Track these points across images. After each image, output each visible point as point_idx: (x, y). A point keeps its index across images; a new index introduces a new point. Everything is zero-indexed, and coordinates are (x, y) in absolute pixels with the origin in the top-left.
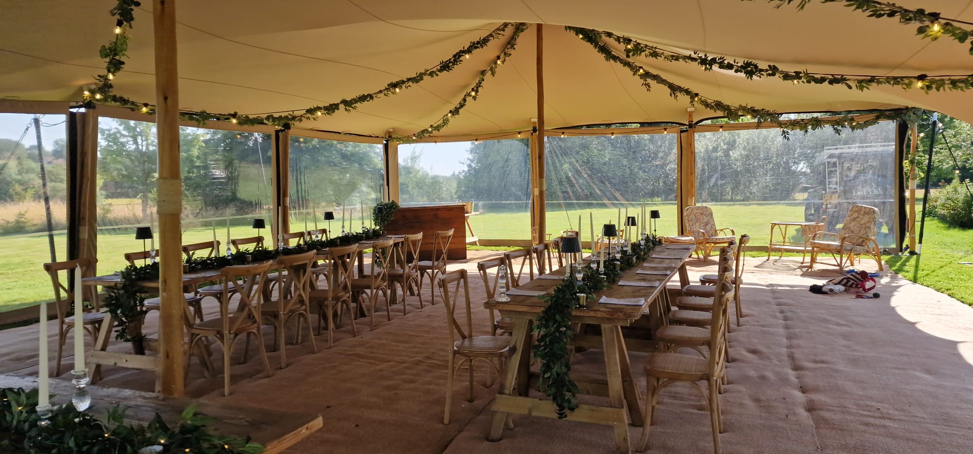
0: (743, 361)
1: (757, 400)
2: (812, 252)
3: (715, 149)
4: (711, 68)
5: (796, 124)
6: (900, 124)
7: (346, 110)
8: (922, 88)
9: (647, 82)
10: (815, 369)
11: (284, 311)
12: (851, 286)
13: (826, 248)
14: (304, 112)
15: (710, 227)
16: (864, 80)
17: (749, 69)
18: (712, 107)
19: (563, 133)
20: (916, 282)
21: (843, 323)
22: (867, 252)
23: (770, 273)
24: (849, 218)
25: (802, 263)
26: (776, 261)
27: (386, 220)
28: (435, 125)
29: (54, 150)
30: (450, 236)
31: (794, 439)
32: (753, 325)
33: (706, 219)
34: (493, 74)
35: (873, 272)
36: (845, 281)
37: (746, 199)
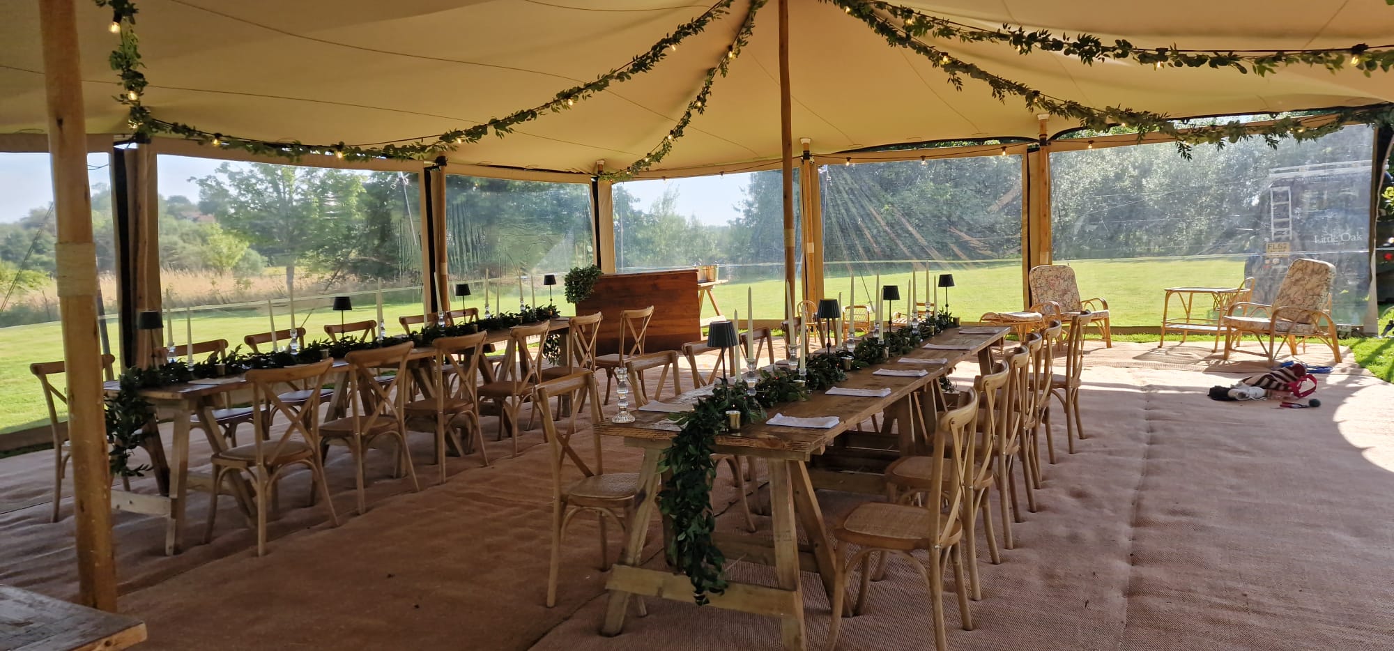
0: (1055, 511)
1: (1049, 576)
2: (1228, 334)
3: (1119, 177)
4: (1030, 49)
5: (1204, 132)
6: (1380, 130)
7: (497, 134)
8: (1359, 67)
9: (956, 77)
10: (1166, 525)
11: (361, 431)
12: (1277, 388)
13: (1248, 328)
14: (437, 139)
15: (1070, 297)
16: (1267, 57)
17: (1087, 48)
18: (1061, 112)
19: (849, 159)
20: (1389, 382)
21: (1244, 448)
22: (1316, 334)
23: (1156, 368)
24: (1289, 280)
25: (1214, 351)
26: (1172, 348)
27: (583, 293)
28: (653, 153)
29: (201, 203)
30: (647, 317)
31: (1081, 642)
32: (1095, 452)
33: (1063, 285)
34: (724, 73)
35: (1322, 365)
36: (1266, 380)
37: (1168, 252)
